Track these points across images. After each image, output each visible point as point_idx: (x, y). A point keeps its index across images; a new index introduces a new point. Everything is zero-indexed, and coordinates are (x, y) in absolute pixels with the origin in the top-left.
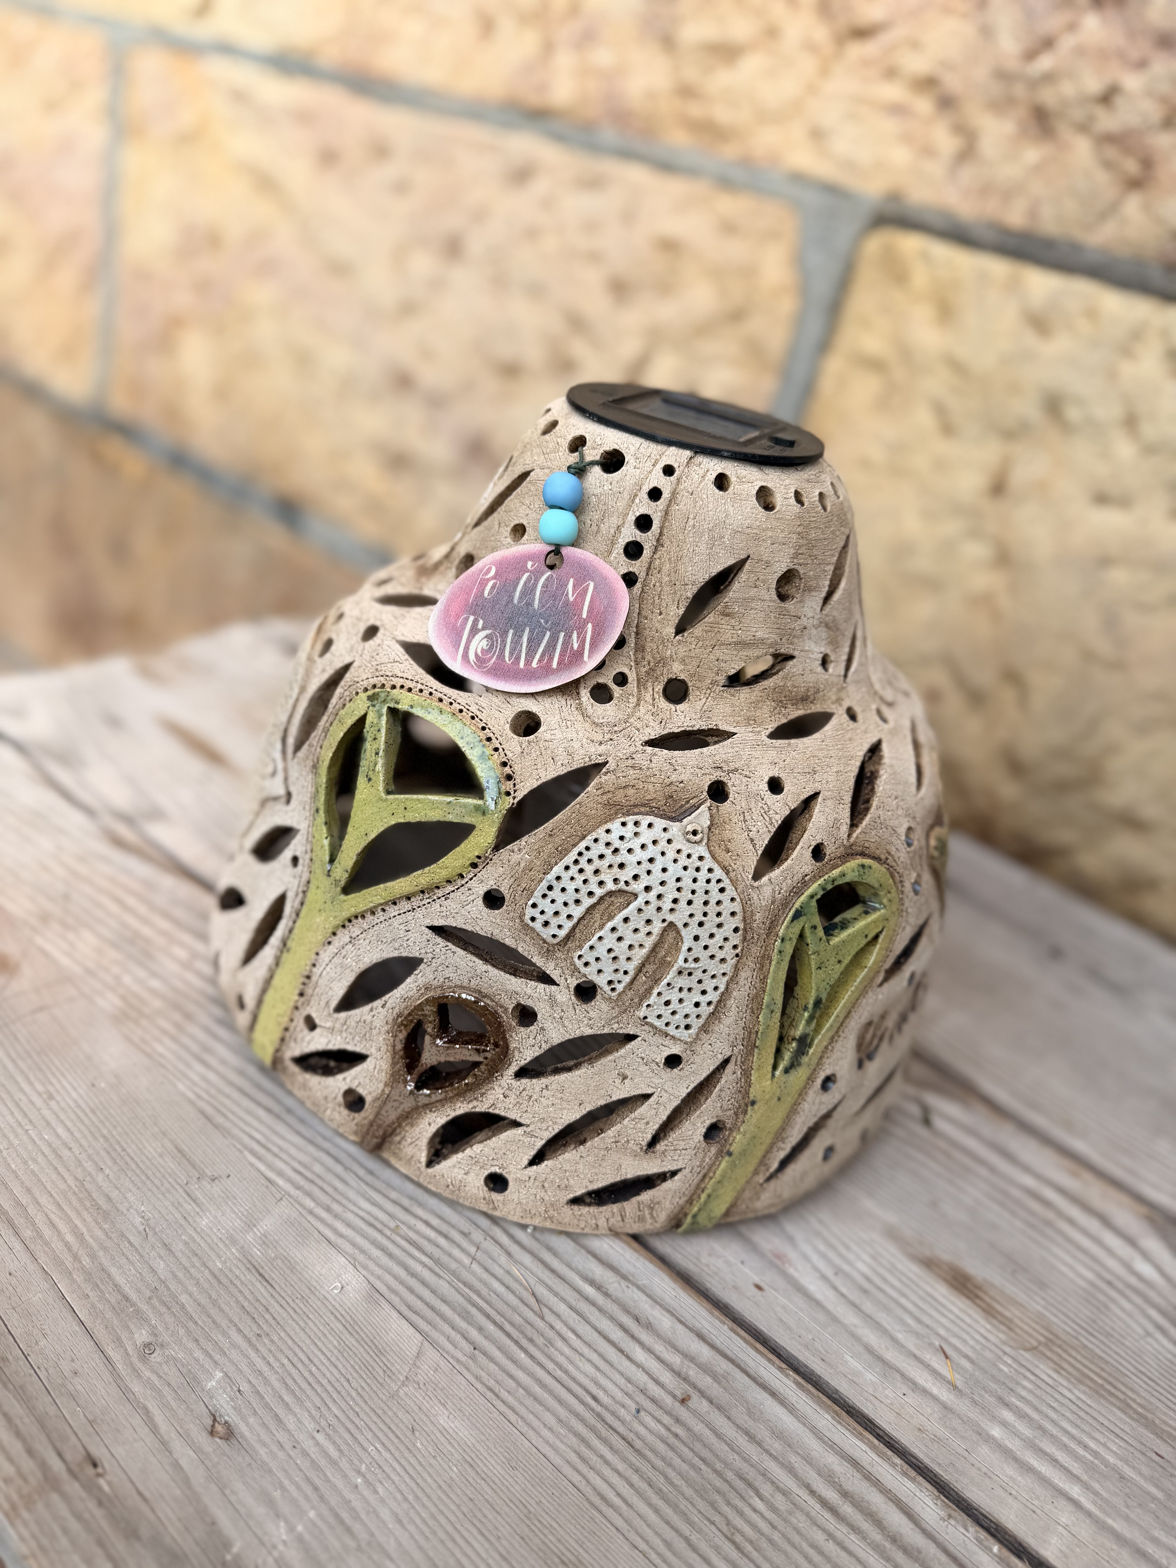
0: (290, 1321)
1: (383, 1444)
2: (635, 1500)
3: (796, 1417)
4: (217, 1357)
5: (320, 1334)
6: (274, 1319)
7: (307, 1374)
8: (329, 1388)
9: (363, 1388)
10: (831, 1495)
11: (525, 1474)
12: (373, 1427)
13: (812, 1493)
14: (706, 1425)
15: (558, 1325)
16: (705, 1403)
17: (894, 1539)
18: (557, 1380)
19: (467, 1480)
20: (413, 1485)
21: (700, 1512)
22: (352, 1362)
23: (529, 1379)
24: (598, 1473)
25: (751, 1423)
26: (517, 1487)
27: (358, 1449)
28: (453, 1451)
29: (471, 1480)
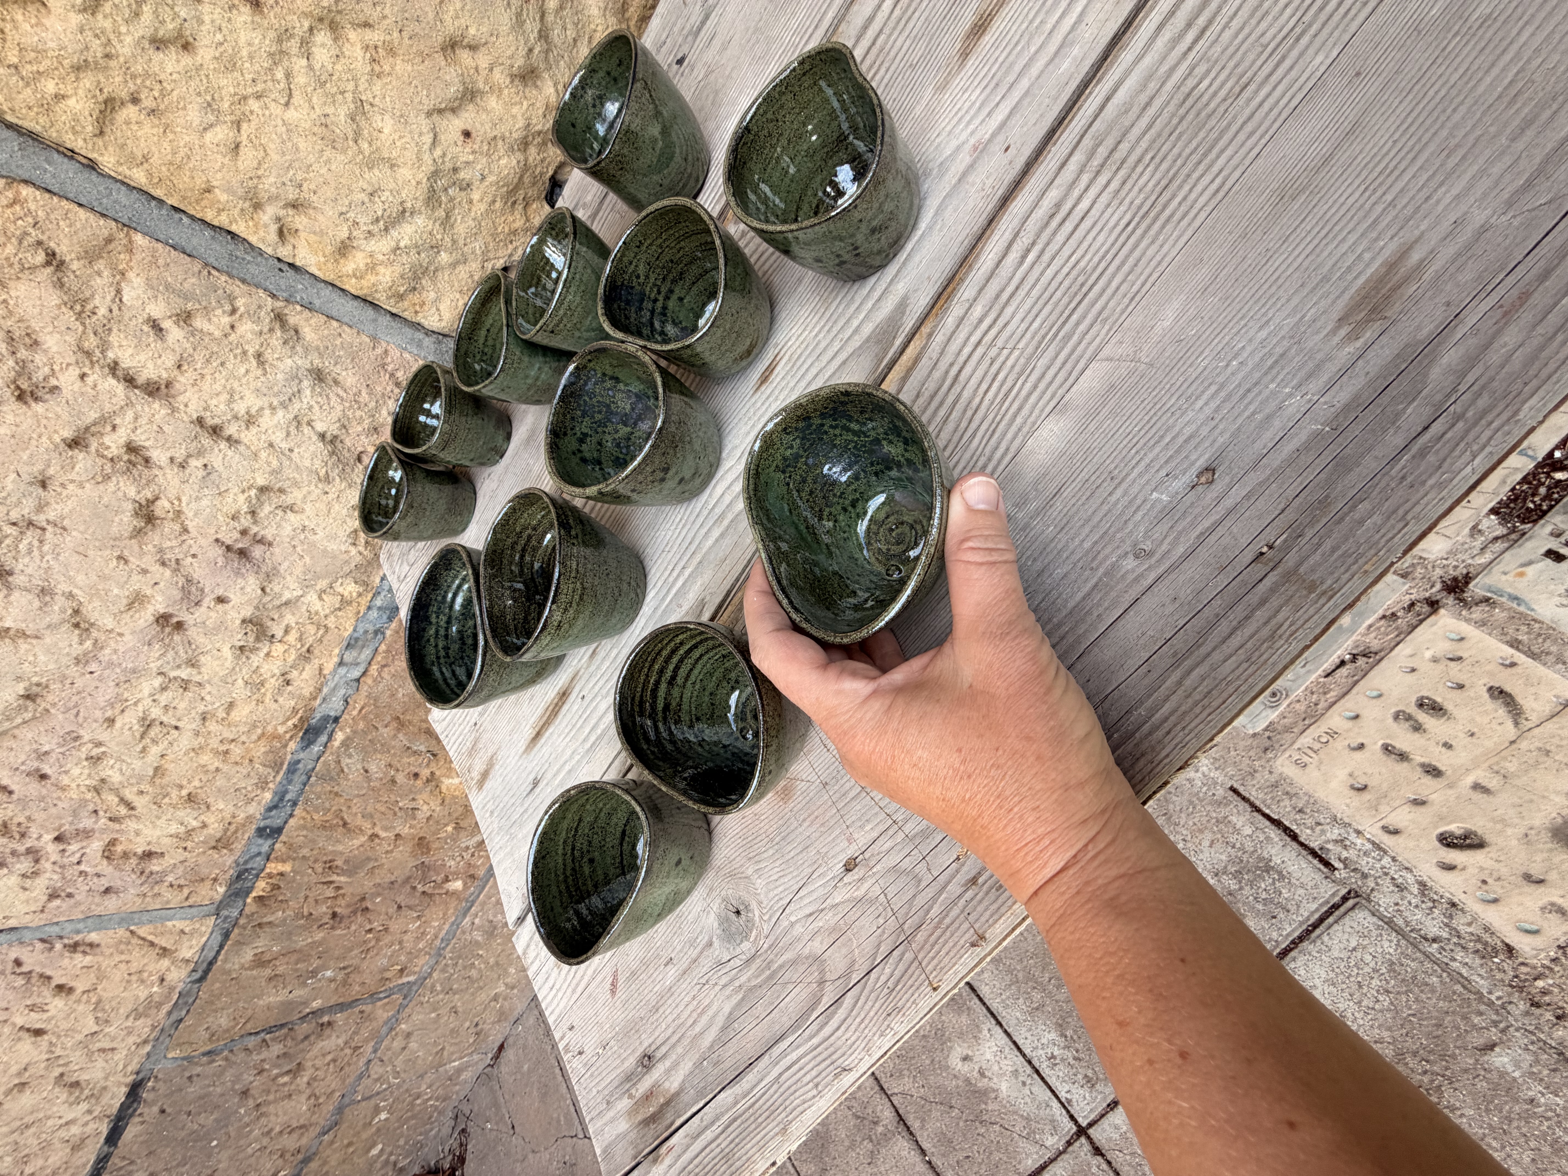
0: (1095, 460)
1: (1197, 358)
2: (1215, 169)
3: (1126, 78)
4: (1138, 502)
5: (1103, 435)
6: (1095, 473)
7: (1142, 433)
8: (1152, 412)
9: (1148, 389)
10: (1190, 36)
11: (1205, 251)
12: (1183, 369)
13: (1190, 49)
14: (1141, 140)
15: (1066, 270)
16: (1121, 146)
18: (1116, 256)
19: (1219, 288)
20: (1231, 325)
21: (1218, 122)
22: (1125, 404)
23: (1117, 276)
24: (1196, 201)
25: (1135, 108)
26: (1219, 252)
27: (1206, 373)
28: (1194, 307)
29: (1218, 286)
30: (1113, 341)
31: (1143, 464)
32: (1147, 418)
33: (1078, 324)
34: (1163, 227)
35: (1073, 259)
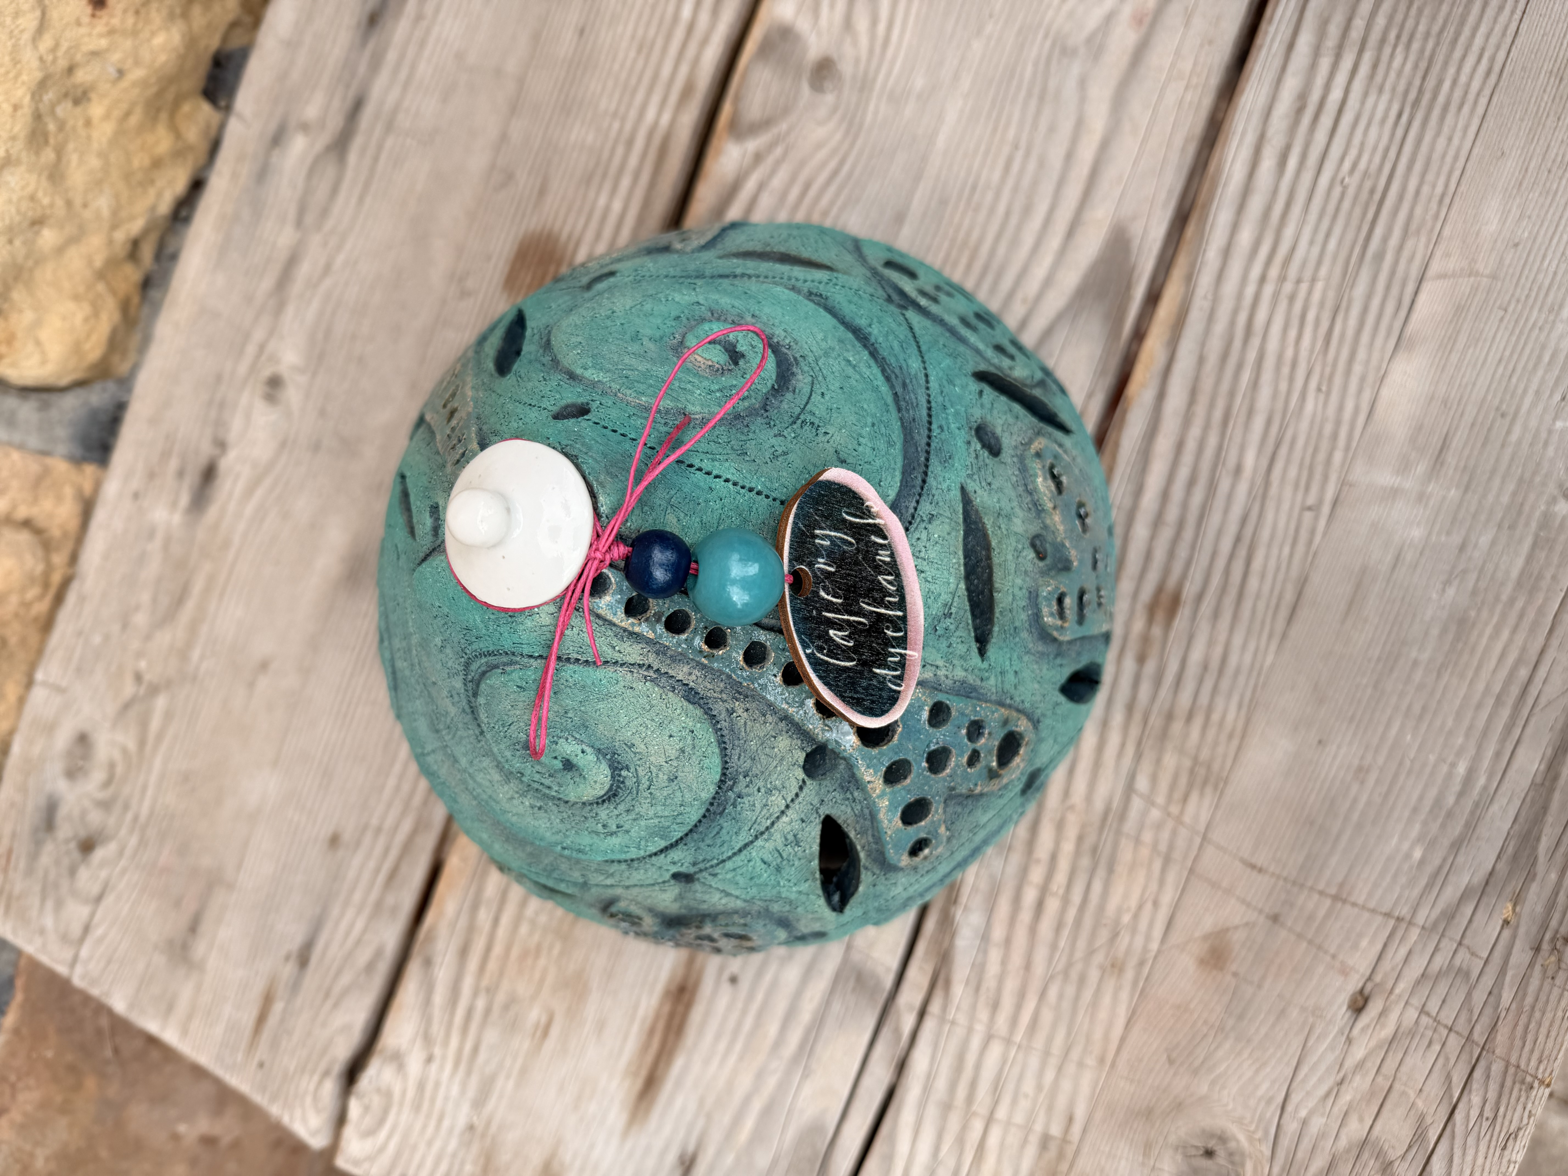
0: (1473, 398)
1: (1542, 263)
2: (1474, 52)
5: (1470, 368)
6: (1478, 414)
8: (1517, 331)
12: (1531, 277)
18: (1399, 153)
19: (1534, 183)
22: (1482, 327)
23: (1411, 177)
26: (1518, 142)
28: (1515, 206)
29: (1532, 180)
30: (1438, 254)
31: (1531, 391)
34: (1443, 116)
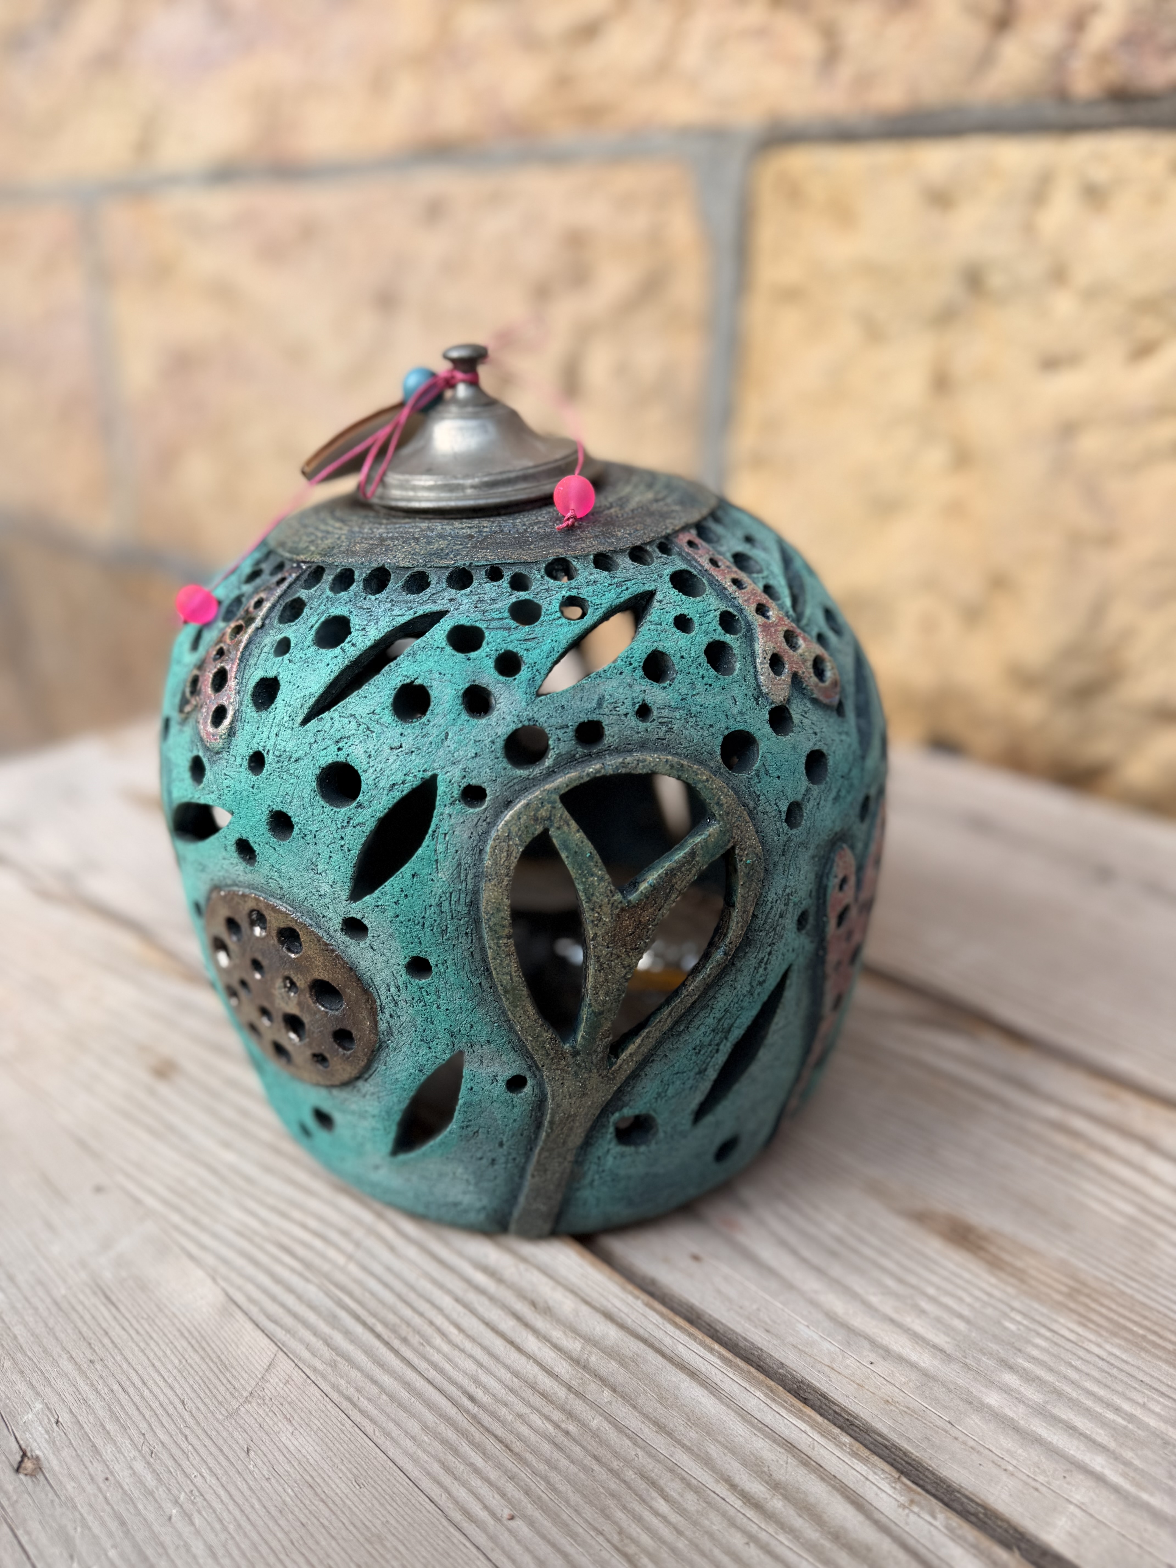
0: (131, 1344)
1: (210, 1469)
3: (719, 1399)
4: (40, 1388)
5: (160, 1354)
6: (113, 1342)
7: (137, 1399)
8: (160, 1411)
9: (199, 1409)
10: (757, 1488)
11: (373, 1491)
12: (203, 1451)
13: (733, 1487)
14: (606, 1418)
15: (439, 1320)
16: (607, 1394)
17: (838, 1536)
18: (429, 1382)
19: (302, 1502)
20: (237, 1513)
21: (586, 1521)
22: (191, 1382)
23: (396, 1383)
24: (464, 1484)
25: (661, 1410)
26: (362, 1507)
27: (181, 1477)
28: (291, 1471)
29: (307, 1502)
30: (295, 1373)
31: (92, 1397)
32: (155, 1405)
33: (347, 1333)
34: (444, 1442)
35: (452, 1331)
